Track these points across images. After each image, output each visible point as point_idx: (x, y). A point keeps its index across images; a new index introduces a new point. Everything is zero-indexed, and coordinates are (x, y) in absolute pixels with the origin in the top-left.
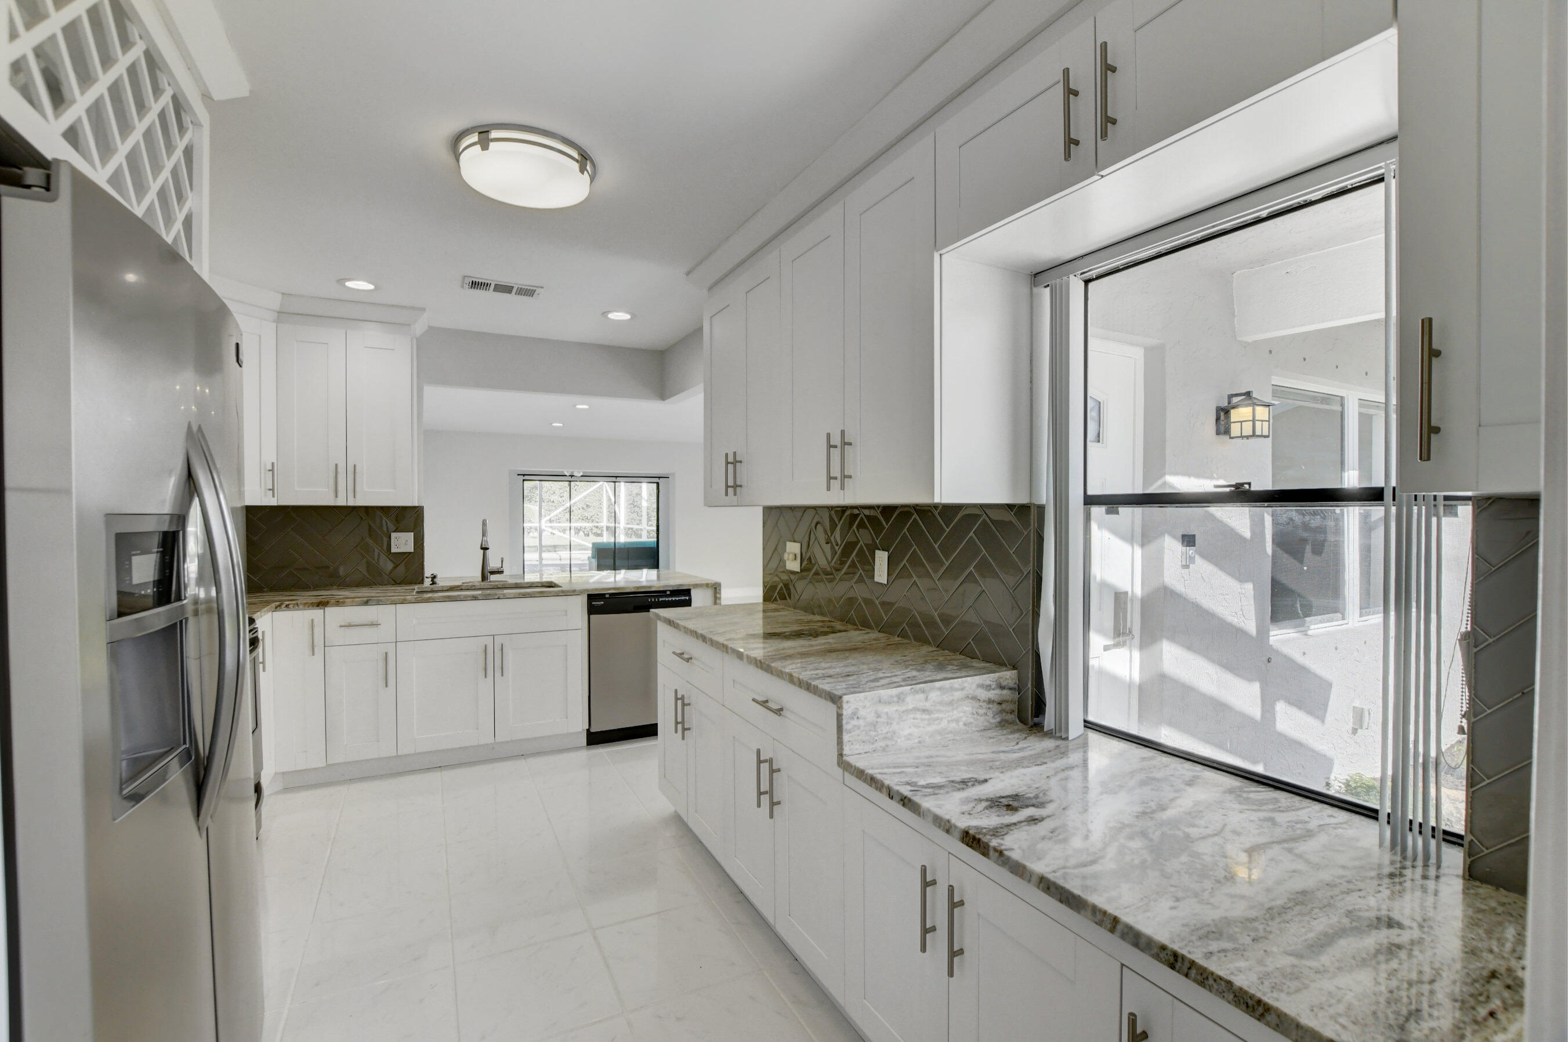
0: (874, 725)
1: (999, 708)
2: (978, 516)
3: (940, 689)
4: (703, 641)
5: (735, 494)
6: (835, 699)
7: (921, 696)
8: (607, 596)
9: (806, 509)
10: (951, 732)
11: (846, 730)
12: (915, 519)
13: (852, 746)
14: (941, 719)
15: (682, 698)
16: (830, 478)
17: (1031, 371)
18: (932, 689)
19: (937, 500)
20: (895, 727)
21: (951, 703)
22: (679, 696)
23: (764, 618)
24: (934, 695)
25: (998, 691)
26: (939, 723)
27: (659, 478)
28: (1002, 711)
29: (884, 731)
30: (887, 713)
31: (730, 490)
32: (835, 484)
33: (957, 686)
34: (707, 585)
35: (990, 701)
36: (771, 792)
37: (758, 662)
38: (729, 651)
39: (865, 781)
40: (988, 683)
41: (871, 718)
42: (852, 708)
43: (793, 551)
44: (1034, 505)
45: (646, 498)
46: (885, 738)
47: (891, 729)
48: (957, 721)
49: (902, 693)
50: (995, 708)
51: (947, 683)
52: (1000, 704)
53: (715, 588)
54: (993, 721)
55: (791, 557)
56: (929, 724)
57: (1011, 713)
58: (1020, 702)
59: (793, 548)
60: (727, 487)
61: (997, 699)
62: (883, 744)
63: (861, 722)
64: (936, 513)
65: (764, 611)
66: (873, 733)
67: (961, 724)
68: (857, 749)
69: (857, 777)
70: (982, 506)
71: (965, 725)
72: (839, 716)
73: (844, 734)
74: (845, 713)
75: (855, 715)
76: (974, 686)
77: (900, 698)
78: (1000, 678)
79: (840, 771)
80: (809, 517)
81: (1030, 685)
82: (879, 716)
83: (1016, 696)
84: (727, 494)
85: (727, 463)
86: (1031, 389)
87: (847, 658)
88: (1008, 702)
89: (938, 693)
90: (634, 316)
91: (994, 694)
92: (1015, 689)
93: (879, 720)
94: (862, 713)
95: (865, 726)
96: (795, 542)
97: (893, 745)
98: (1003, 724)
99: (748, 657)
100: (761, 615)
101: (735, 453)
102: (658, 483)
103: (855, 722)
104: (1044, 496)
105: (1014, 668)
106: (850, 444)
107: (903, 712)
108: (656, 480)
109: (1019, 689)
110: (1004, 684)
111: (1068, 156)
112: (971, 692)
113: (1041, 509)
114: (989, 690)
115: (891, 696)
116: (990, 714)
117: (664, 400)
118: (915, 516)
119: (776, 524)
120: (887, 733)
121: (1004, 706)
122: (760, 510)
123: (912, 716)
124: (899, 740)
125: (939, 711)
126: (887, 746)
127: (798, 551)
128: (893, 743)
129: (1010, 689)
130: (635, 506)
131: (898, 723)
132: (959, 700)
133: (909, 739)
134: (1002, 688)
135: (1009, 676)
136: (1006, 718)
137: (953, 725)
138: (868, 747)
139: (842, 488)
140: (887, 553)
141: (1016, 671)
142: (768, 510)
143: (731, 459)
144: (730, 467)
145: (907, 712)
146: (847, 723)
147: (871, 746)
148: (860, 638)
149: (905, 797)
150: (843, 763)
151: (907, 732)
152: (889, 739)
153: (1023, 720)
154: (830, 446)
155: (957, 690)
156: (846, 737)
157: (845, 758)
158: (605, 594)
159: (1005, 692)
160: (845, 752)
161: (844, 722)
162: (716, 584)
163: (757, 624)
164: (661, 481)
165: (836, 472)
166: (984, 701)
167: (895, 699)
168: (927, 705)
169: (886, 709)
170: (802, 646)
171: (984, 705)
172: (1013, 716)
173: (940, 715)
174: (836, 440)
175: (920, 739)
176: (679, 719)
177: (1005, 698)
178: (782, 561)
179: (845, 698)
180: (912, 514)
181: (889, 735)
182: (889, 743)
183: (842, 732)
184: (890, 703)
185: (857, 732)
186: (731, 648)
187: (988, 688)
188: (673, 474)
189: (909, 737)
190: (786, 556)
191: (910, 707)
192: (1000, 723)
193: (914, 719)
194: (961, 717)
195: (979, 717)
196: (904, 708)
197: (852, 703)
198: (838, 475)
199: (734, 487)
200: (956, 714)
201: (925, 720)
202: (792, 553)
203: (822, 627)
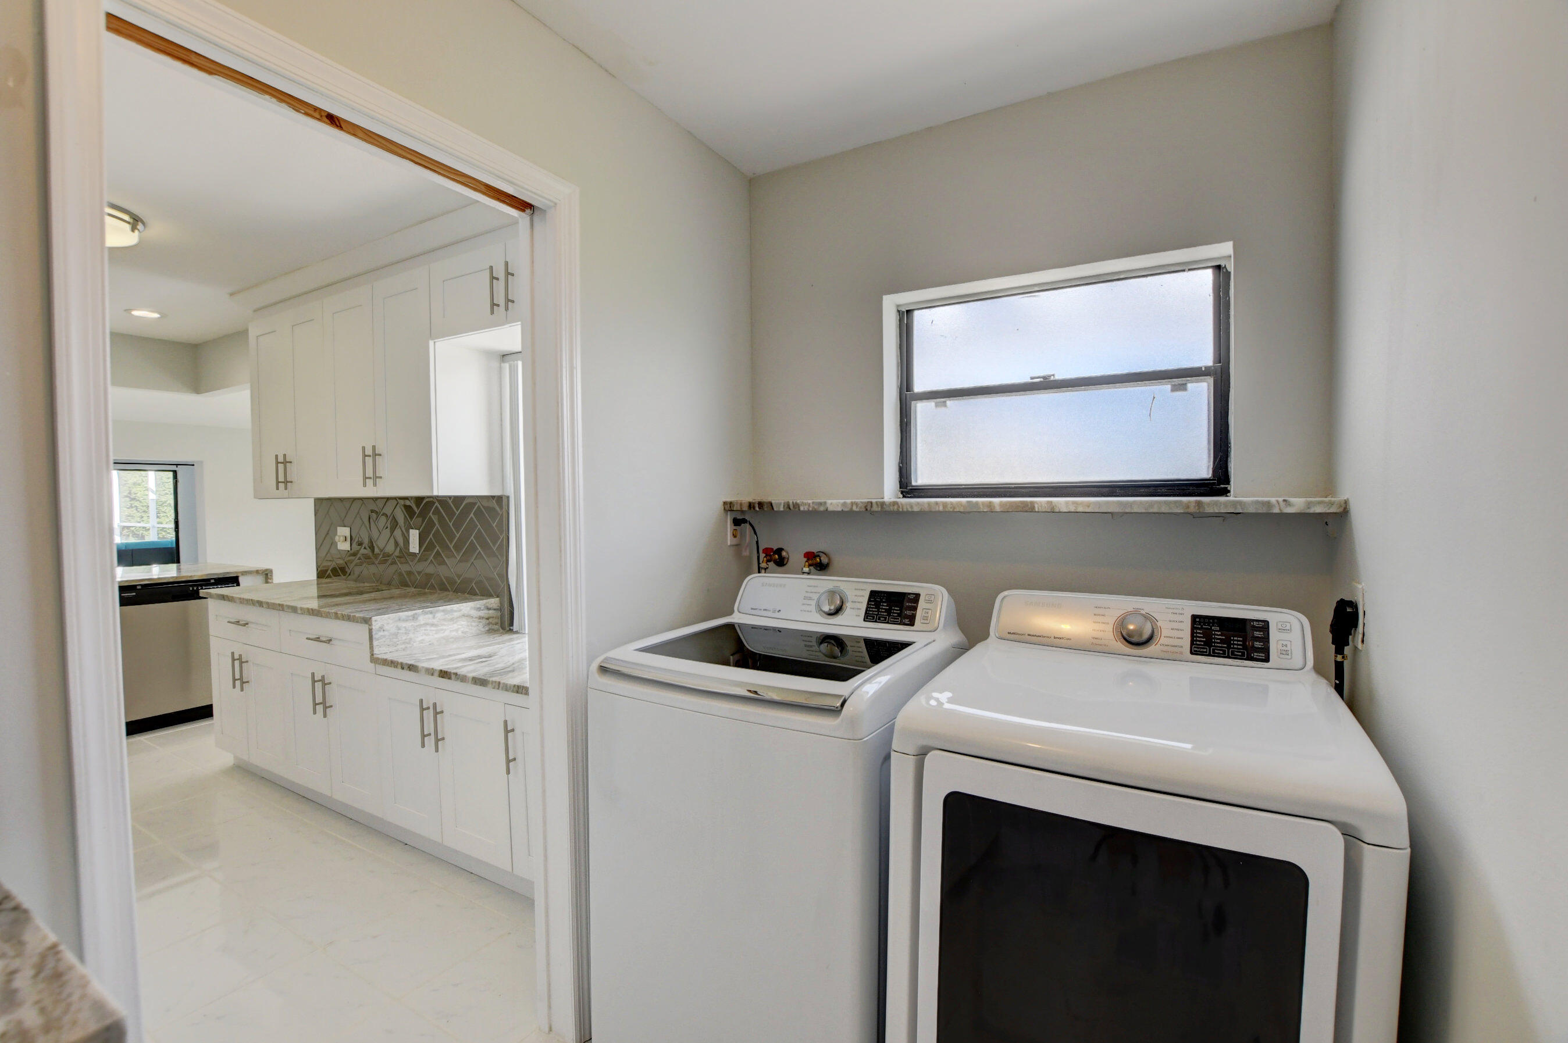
0: (396, 635)
1: (487, 621)
2: (475, 504)
3: (443, 611)
4: (260, 606)
5: (286, 488)
6: (367, 621)
7: (431, 616)
8: (139, 587)
9: (354, 499)
10: (452, 638)
11: (375, 638)
12: (437, 507)
13: (380, 649)
14: (445, 630)
15: (240, 658)
16: (365, 478)
17: (501, 414)
18: (437, 611)
19: (435, 493)
20: (411, 635)
21: (452, 620)
22: (236, 656)
23: (318, 588)
24: (439, 615)
25: (486, 611)
26: (444, 632)
27: (177, 465)
28: (489, 624)
29: (404, 638)
30: (405, 627)
31: (282, 486)
32: (370, 482)
33: (455, 609)
34: (257, 572)
35: (480, 618)
36: (324, 703)
37: (311, 611)
38: (285, 608)
39: (388, 665)
40: (478, 606)
41: (394, 630)
42: (379, 624)
43: (342, 534)
44: (505, 496)
45: (154, 489)
46: (404, 643)
47: (408, 637)
48: (457, 630)
49: (416, 614)
50: (484, 621)
51: (448, 607)
52: (488, 619)
53: (267, 574)
54: (483, 630)
55: (342, 539)
56: (436, 633)
57: (496, 625)
58: (502, 617)
59: (343, 531)
60: (278, 482)
61: (487, 616)
62: (403, 646)
63: (386, 633)
64: (450, 502)
65: (318, 584)
66: (395, 640)
67: (460, 632)
68: (384, 650)
69: (383, 665)
70: (477, 497)
71: (463, 632)
72: (370, 631)
73: (374, 641)
74: (374, 628)
75: (381, 629)
76: (469, 609)
77: (414, 618)
78: (486, 603)
79: (373, 665)
80: (356, 505)
81: (506, 606)
82: (399, 629)
83: (499, 614)
84: (278, 489)
85: (277, 463)
86: (501, 425)
87: (383, 602)
88: (493, 617)
89: (442, 613)
90: (163, 316)
91: (484, 613)
92: (498, 609)
93: (399, 631)
94: (386, 627)
95: (389, 636)
96: (345, 526)
97: (411, 647)
98: (491, 631)
99: (301, 609)
100: (316, 586)
101: (285, 455)
102: (175, 472)
103: (382, 633)
104: (510, 491)
105: (498, 597)
106: (380, 455)
107: (417, 626)
108: (174, 468)
109: (500, 609)
110: (490, 606)
111: (492, 312)
112: (466, 612)
113: (508, 497)
114: (479, 611)
115: (408, 616)
116: (481, 625)
117: (198, 394)
118: (437, 504)
119: (328, 512)
120: (406, 639)
121: (490, 620)
122: (312, 501)
123: (423, 628)
124: (414, 644)
125: (442, 625)
126: (406, 647)
127: (348, 535)
128: (411, 646)
129: (495, 610)
130: (134, 499)
131: (414, 633)
132: (458, 618)
133: (422, 643)
134: (489, 609)
135: (494, 602)
136: (493, 627)
137: (454, 633)
138: (394, 649)
139: (375, 485)
140: (418, 531)
141: (498, 599)
142: (319, 502)
143: (281, 459)
144: (281, 466)
145: (420, 626)
146: (376, 634)
147: (395, 648)
148: (398, 592)
149: (410, 665)
150: (374, 660)
151: (420, 638)
152: (407, 643)
153: (503, 628)
154: (365, 456)
155: (456, 611)
156: (375, 643)
157: (375, 656)
158: (136, 586)
159: (491, 612)
160: (375, 652)
161: (374, 633)
162: (267, 570)
163: (314, 591)
164: (179, 469)
165: (369, 473)
166: (476, 618)
167: (411, 618)
168: (435, 621)
169: (404, 624)
170: (349, 599)
171: (477, 620)
172: (497, 626)
173: (445, 628)
174: (369, 452)
175: (430, 643)
176: (237, 676)
177: (491, 615)
178: (334, 544)
179: (374, 618)
180: (434, 503)
181: (407, 640)
182: (408, 646)
183: (372, 640)
184: (407, 620)
185: (384, 639)
186: (286, 605)
187: (479, 609)
188: (201, 462)
189: (422, 642)
190: (337, 538)
191: (422, 623)
192: (488, 631)
193: (425, 630)
194: (459, 628)
195: (473, 628)
196: (418, 624)
197: (378, 621)
198: (371, 475)
199: (284, 482)
200: (455, 626)
201: (433, 630)
202: (343, 536)
203: (369, 589)
